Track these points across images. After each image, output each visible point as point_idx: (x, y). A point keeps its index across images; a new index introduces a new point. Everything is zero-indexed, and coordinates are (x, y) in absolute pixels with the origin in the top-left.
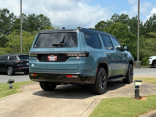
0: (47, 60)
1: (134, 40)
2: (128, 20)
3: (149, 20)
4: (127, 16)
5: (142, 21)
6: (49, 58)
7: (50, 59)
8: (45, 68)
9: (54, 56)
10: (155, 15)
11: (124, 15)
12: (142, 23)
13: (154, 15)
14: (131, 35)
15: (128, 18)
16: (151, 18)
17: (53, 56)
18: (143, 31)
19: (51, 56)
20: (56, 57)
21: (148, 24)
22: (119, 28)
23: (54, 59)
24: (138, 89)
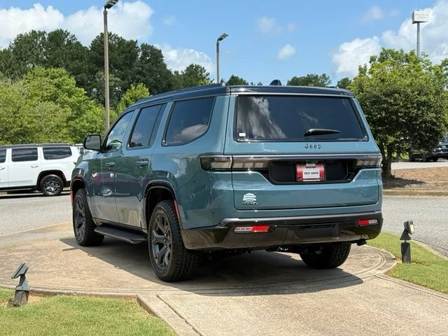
0: (294, 179)
6: (301, 174)
7: (305, 176)
9: (315, 167)
17: (314, 165)
19: (307, 165)
20: (322, 169)
23: (318, 176)
24: (408, 241)
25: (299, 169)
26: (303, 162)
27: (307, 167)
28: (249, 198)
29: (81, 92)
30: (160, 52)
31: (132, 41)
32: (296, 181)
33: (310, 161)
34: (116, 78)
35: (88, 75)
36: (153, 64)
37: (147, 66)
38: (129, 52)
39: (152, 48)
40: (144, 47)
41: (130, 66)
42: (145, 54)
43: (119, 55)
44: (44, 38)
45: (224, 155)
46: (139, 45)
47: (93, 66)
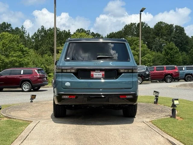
1: (26, 55)
2: (11, 30)
3: (36, 32)
4: (10, 25)
5: (29, 33)
6: (93, 75)
7: (94, 76)
8: (88, 88)
10: (44, 27)
11: (6, 24)
12: (29, 35)
13: (42, 27)
14: (23, 48)
15: (10, 27)
16: (38, 30)
17: (99, 71)
18: (31, 44)
19: (96, 71)
20: (104, 73)
21: (36, 38)
22: (9, 39)
23: (101, 76)
24: (175, 108)
25: (92, 73)
26: (94, 70)
27: (96, 72)
28: (68, 84)
29: (145, 46)
30: (183, 28)
31: (171, 24)
32: (90, 78)
33: (97, 70)
34: (164, 40)
35: (152, 39)
36: (180, 33)
37: (177, 35)
38: (170, 29)
39: (179, 27)
40: (176, 27)
41: (170, 35)
42: (177, 30)
43: (165, 31)
44: (135, 26)
45: (59, 66)
46: (174, 26)
47: (154, 36)
